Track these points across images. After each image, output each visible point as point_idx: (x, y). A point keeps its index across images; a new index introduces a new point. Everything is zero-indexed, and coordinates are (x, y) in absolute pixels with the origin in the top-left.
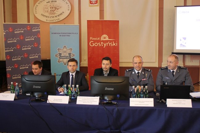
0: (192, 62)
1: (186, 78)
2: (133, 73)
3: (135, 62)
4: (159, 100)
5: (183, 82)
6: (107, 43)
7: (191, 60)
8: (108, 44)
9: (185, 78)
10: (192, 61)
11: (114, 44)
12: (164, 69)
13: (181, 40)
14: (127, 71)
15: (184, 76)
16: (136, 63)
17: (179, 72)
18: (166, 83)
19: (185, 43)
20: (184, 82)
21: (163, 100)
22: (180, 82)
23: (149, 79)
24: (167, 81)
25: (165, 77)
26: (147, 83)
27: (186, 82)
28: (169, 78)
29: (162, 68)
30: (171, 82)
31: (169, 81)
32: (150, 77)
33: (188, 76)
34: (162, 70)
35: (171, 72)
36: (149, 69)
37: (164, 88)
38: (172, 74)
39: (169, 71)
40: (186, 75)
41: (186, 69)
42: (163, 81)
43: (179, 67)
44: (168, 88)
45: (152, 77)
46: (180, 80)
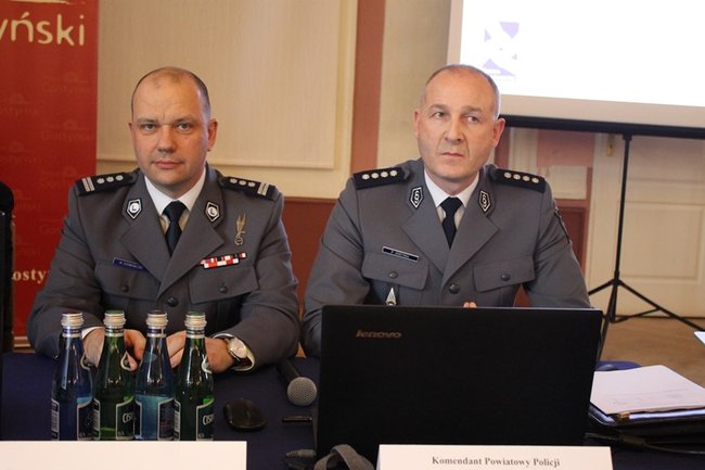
1: (542, 257)
2: (135, 207)
3: (146, 113)
4: (310, 453)
5: (516, 287)
6: (15, 24)
8: (22, 30)
9: (535, 255)
11: (63, 34)
13: (487, 37)
14: (84, 193)
15: (524, 239)
16: (153, 125)
17: (488, 215)
18: (391, 298)
19: (515, 57)
20: (527, 286)
21: (345, 451)
22: (499, 288)
23: (259, 254)
24: (397, 281)
25: (385, 250)
26: (246, 292)
27: (541, 286)
28: (415, 259)
29: (366, 177)
30: (427, 286)
31: (415, 278)
32: (266, 243)
33: (556, 242)
34: (365, 193)
35: (436, 209)
36: (258, 184)
37: (360, 334)
38: (442, 220)
39: (414, 200)
40: (541, 235)
41: (543, 192)
42: (369, 281)
43: (489, 170)
44: (400, 335)
45: (284, 241)
46: (498, 272)
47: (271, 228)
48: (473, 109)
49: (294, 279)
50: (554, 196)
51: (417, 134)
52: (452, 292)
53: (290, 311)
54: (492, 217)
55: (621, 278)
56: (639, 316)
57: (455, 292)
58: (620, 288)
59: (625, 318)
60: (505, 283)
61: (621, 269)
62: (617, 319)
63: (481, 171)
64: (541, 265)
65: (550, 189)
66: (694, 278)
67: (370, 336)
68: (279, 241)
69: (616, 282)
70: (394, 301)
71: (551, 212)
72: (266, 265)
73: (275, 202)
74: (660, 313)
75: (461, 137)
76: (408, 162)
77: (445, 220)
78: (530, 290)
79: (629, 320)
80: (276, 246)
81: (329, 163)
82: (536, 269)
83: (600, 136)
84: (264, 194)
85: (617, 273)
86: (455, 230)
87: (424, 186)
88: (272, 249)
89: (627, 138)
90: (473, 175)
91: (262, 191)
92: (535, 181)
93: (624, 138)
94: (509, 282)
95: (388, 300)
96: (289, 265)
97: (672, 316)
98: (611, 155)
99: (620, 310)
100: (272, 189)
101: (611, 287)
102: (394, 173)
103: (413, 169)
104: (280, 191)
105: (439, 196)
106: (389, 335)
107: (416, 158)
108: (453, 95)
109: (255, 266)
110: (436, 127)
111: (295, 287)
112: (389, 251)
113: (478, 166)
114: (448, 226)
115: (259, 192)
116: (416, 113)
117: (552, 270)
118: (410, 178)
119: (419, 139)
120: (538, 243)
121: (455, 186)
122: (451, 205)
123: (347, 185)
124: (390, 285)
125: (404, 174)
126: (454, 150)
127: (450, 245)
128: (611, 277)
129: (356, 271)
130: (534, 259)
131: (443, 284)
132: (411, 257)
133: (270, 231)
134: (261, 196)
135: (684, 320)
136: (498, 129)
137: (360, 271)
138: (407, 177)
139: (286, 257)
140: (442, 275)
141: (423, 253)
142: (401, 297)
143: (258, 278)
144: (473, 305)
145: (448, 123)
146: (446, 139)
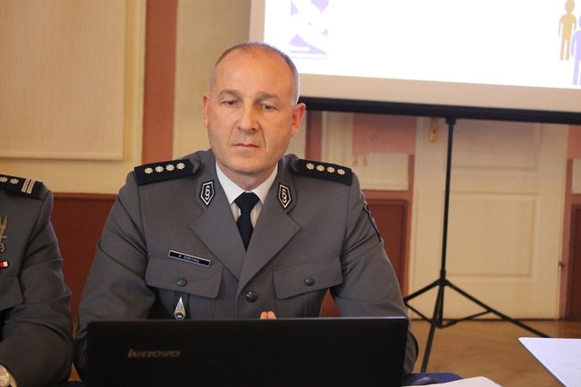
0: (365, 164)
1: (351, 257)
5: (323, 292)
7: (355, 153)
9: (343, 255)
10: (360, 159)
12: (166, 176)
13: (294, 10)
18: (180, 308)
19: (325, 33)
20: (335, 291)
22: (303, 294)
23: (24, 263)
24: (187, 289)
25: (172, 254)
26: (10, 307)
27: (350, 291)
28: (207, 263)
29: (149, 171)
30: (220, 295)
31: (206, 285)
32: (31, 249)
33: (364, 241)
34: (148, 190)
35: (229, 206)
36: (22, 181)
37: (132, 354)
38: (236, 218)
39: (204, 196)
40: (348, 234)
41: (349, 184)
42: (155, 290)
43: (290, 161)
44: (178, 353)
45: (55, 247)
46: (300, 276)
47: (38, 231)
48: (267, 96)
49: (66, 290)
50: (362, 188)
51: (206, 121)
52: (249, 300)
53: (60, 327)
54: (293, 214)
55: (447, 278)
56: (470, 319)
57: (253, 300)
58: (447, 289)
59: (453, 322)
60: (309, 289)
61: (447, 268)
62: (444, 323)
63: (280, 162)
64: (349, 267)
65: (357, 182)
66: (529, 275)
67: (143, 355)
68: (49, 247)
69: (442, 282)
70: (183, 312)
71: (360, 208)
72: (33, 274)
73: (43, 201)
74: (491, 315)
75: (256, 127)
76: (198, 153)
77: (240, 218)
78: (338, 295)
79: (458, 324)
80: (45, 251)
81: (116, 154)
82: (343, 271)
83: (421, 120)
84: (29, 192)
85: (443, 272)
86: (252, 229)
87: (216, 181)
88: (39, 256)
89: (451, 122)
90: (271, 168)
91: (27, 189)
92: (341, 172)
93: (447, 122)
94: (315, 287)
95: (177, 311)
96: (60, 274)
97: (505, 318)
98: (434, 141)
99: (448, 313)
100: (38, 186)
101: (437, 289)
102: (181, 166)
103: (203, 162)
104: (48, 189)
105: (233, 191)
106: (165, 354)
107: (206, 149)
108: (246, 78)
109: (19, 276)
110: (227, 115)
111: (66, 300)
112: (177, 255)
113: (277, 157)
114: (244, 226)
115: (23, 190)
116: (205, 98)
117: (361, 272)
118: (199, 172)
119: (209, 127)
120: (345, 242)
121: (251, 180)
122: (247, 201)
123: (127, 180)
124: (178, 294)
125: (193, 167)
126: (249, 140)
127: (246, 248)
128: (436, 277)
129: (138, 279)
130: (341, 261)
131: (239, 291)
132: (201, 262)
133: (37, 235)
134: (25, 194)
135: (517, 322)
136: (298, 114)
137: (144, 279)
138: (197, 170)
139: (56, 265)
140: (238, 281)
141: (217, 258)
142: (191, 307)
143: (23, 291)
144: (271, 315)
145: (241, 110)
146: (239, 128)
